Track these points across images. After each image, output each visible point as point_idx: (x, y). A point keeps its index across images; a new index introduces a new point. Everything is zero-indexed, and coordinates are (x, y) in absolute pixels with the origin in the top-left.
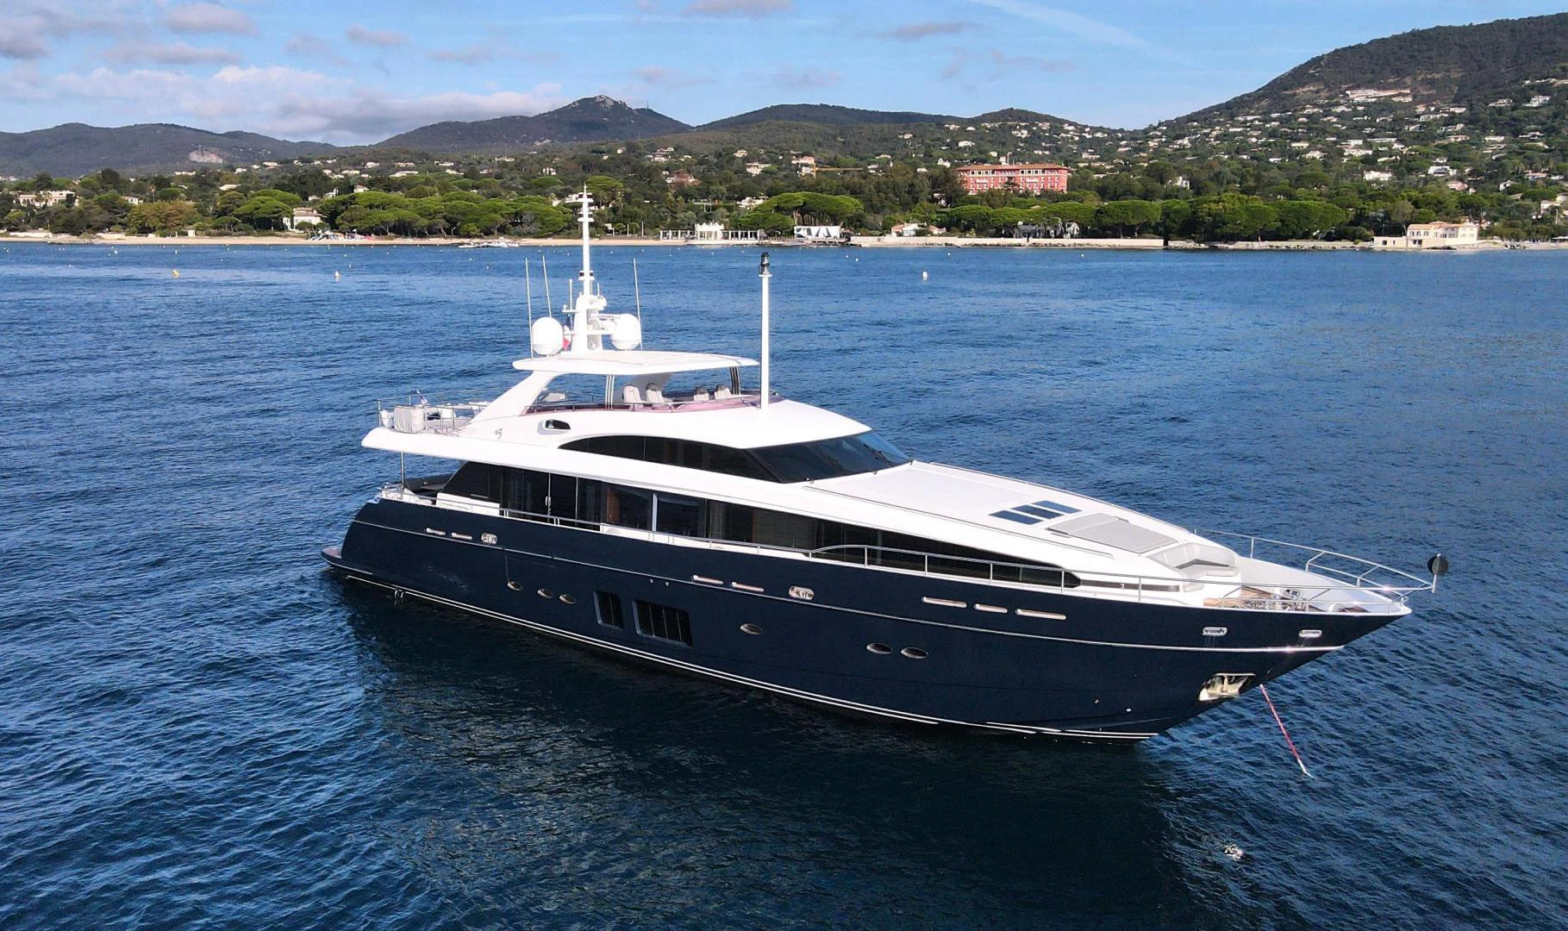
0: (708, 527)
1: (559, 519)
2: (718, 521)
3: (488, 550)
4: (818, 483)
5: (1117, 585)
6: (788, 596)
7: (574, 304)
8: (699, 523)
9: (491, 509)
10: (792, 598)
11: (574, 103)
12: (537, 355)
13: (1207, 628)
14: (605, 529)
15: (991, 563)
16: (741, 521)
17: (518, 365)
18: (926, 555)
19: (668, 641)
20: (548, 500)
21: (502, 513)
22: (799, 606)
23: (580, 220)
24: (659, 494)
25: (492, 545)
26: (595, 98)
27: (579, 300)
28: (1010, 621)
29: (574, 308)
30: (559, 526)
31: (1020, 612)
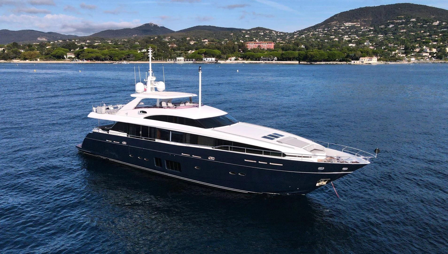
0: (185, 140)
1: (144, 138)
2: (188, 138)
3: (123, 146)
4: (215, 128)
8: (183, 139)
9: (124, 135)
10: (209, 159)
11: (143, 25)
12: (137, 93)
13: (319, 168)
14: (157, 141)
15: (263, 151)
16: (195, 139)
17: (132, 95)
18: (245, 148)
19: (174, 171)
20: (141, 132)
21: (128, 136)
22: (211, 162)
23: (149, 56)
24: (172, 131)
25: (125, 145)
26: (149, 24)
27: (148, 78)
28: (268, 166)
29: (147, 80)
30: (144, 140)
31: (270, 163)
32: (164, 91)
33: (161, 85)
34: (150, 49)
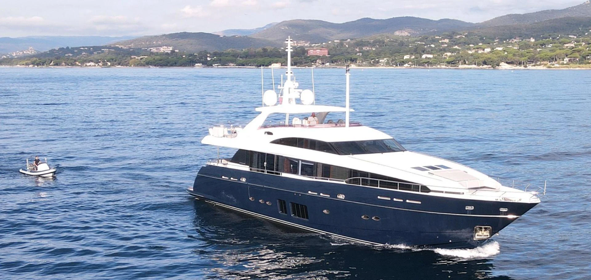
0: (316, 173)
2: (320, 170)
3: (243, 184)
4: (355, 156)
5: (442, 192)
6: (337, 198)
7: (283, 85)
8: (314, 172)
9: (246, 168)
12: (265, 105)
13: (467, 207)
14: (284, 175)
15: (398, 182)
16: (327, 170)
17: (257, 110)
18: (379, 180)
19: (301, 218)
20: (265, 163)
21: (251, 169)
22: (340, 201)
23: (286, 50)
24: (302, 161)
25: (244, 182)
27: (285, 84)
28: (404, 205)
29: (283, 86)
30: (266, 173)
31: (408, 201)
32: (312, 104)
33: (308, 96)
34: (289, 40)
